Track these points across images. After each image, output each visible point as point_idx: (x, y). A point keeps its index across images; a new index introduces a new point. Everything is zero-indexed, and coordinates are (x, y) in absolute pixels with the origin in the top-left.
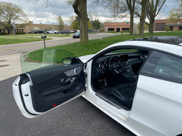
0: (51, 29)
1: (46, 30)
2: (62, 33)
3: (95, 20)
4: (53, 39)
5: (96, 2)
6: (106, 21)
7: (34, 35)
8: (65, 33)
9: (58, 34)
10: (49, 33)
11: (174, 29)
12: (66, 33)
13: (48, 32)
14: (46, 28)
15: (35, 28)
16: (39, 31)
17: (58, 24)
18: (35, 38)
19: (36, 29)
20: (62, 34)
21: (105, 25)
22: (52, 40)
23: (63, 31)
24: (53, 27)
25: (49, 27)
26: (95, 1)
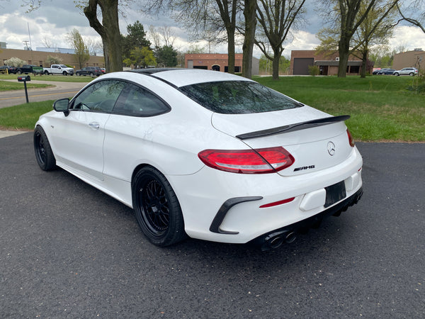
0: (54, 62)
1: (41, 66)
2: (81, 73)
3: (166, 47)
4: (55, 86)
5: (154, 6)
6: (191, 50)
7: (7, 75)
8: (90, 73)
9: (72, 75)
10: (49, 74)
11: (331, 71)
12: (92, 75)
13: (46, 71)
14: (41, 62)
15: (12, 60)
16: (21, 67)
17: (73, 53)
18: (8, 83)
19: (16, 61)
20: (82, 77)
21: (187, 59)
22: (51, 89)
23: (84, 69)
24: (60, 60)
25: (51, 59)
26: (152, 3)
